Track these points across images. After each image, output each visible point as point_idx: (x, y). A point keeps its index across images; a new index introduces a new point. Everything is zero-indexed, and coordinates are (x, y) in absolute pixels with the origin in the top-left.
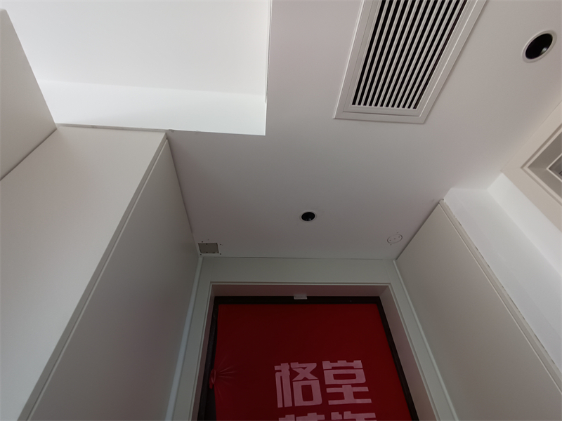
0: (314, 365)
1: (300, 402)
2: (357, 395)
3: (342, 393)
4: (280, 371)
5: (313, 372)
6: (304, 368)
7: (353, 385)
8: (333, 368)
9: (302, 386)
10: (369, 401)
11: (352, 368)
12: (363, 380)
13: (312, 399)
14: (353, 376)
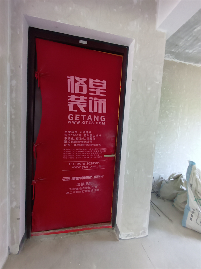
3: (96, 92)
4: (70, 79)
6: (81, 80)
7: (100, 89)
8: (94, 82)
9: (79, 86)
10: (105, 95)
11: (102, 83)
12: (105, 88)
13: (82, 91)
14: (102, 86)
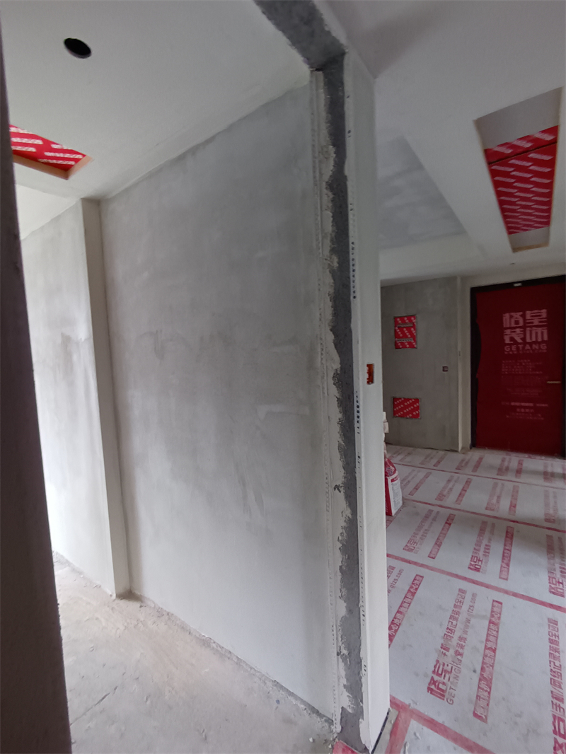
0: (521, 313)
1: (513, 325)
2: (540, 322)
5: (521, 316)
